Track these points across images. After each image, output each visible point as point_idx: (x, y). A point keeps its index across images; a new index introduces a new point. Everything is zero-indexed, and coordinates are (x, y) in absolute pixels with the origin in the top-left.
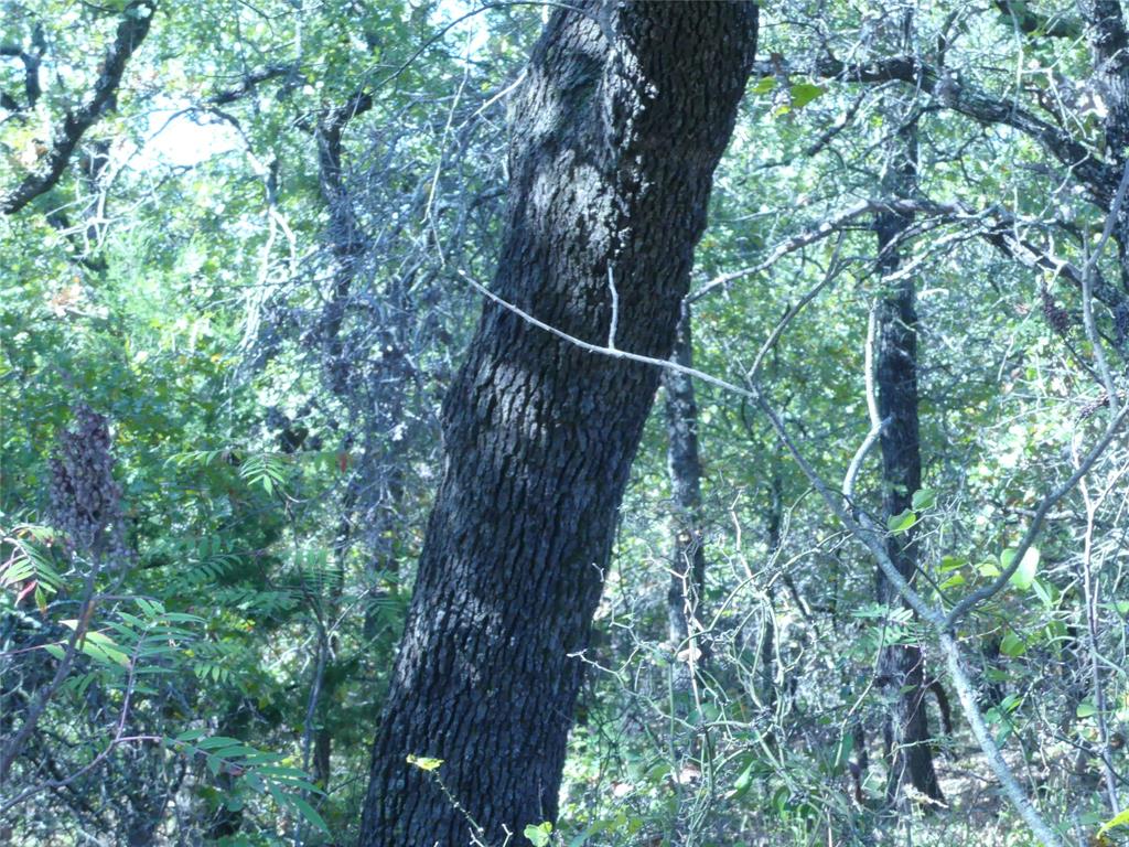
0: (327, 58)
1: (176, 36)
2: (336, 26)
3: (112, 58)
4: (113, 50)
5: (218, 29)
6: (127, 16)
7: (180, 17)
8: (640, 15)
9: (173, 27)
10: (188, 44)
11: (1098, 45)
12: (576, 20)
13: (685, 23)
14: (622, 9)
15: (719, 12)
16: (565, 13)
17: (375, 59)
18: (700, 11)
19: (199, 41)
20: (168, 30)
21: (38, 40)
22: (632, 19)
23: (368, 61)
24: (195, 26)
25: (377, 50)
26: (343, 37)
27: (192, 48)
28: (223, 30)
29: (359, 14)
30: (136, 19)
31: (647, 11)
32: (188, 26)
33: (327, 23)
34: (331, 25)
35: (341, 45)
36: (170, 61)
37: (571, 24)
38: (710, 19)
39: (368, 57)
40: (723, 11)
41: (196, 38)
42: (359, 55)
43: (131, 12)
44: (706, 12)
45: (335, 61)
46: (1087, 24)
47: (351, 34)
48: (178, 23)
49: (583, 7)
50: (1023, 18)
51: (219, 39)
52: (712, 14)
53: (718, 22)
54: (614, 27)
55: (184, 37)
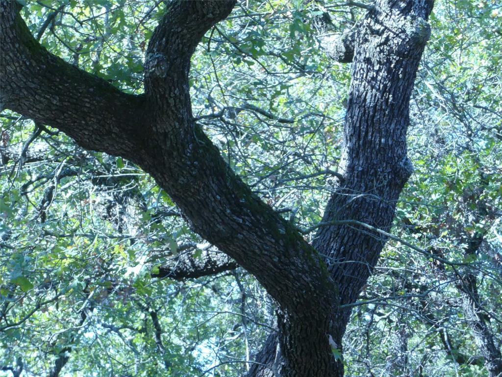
0: (147, 372)
1: (80, 361)
2: (151, 357)
3: (53, 374)
4: (53, 370)
5: (99, 358)
6: (60, 356)
7: (82, 352)
8: (291, 368)
9: (79, 357)
10: (86, 364)
11: (491, 370)
12: (262, 369)
13: (311, 372)
14: (283, 366)
15: (326, 367)
16: (257, 366)
17: (169, 372)
18: (318, 367)
19: (90, 363)
20: (77, 359)
21: (19, 363)
22: (287, 370)
23: (166, 373)
24: (89, 357)
25: (170, 369)
26: (155, 363)
27: (87, 366)
28: (101, 358)
29: (162, 353)
30: (64, 357)
31: (294, 367)
32: (86, 357)
33: (147, 356)
34: (150, 357)
35: (154, 366)
36: (78, 372)
37: (260, 370)
38: (322, 370)
39: (166, 372)
40: (328, 367)
41: (89, 362)
42: (162, 371)
43: (62, 354)
44: (321, 367)
45: (151, 373)
46: (487, 361)
47: (158, 361)
48: (81, 356)
49: (265, 363)
50: (457, 356)
51: (99, 363)
52: (323, 368)
53: (326, 371)
54: (279, 372)
55: (84, 362)
